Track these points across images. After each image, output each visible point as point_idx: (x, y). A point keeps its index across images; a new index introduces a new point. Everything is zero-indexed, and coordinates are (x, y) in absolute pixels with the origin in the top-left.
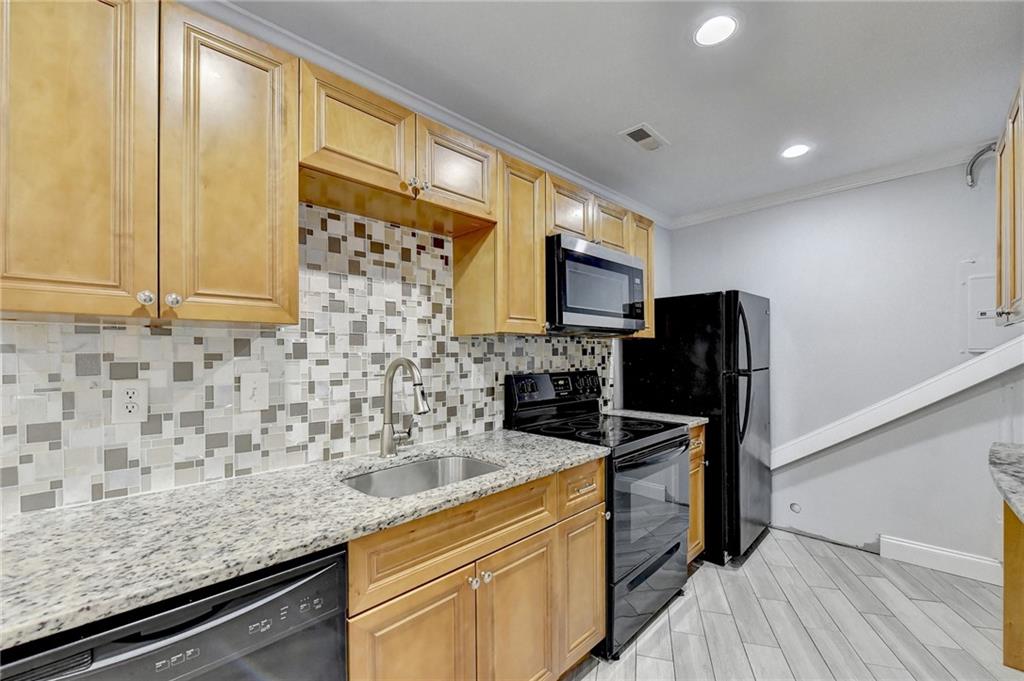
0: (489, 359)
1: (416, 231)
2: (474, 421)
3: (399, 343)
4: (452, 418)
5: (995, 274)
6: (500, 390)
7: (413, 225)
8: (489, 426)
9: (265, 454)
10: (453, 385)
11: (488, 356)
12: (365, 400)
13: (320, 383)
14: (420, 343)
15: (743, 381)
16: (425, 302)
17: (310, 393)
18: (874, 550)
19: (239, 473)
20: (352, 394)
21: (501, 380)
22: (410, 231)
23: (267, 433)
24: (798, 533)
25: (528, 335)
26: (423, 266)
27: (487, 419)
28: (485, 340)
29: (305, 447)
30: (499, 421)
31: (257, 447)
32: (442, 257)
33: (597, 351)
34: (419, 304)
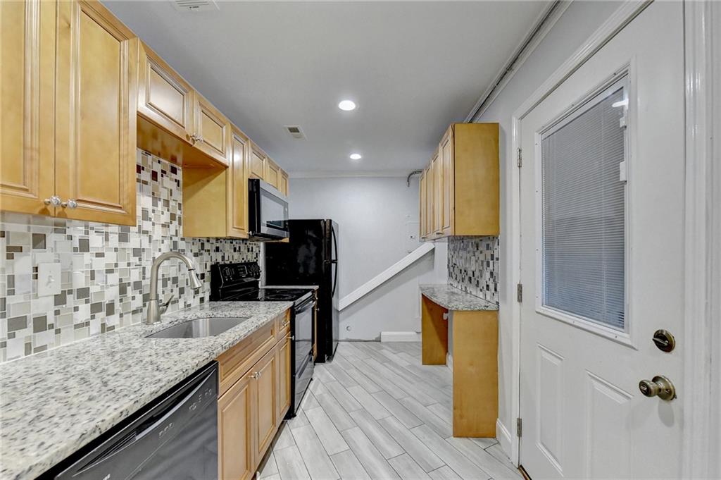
0: (201, 254)
1: (161, 160)
2: (194, 297)
3: (150, 242)
4: (182, 295)
5: (419, 222)
6: (208, 275)
7: (159, 155)
8: (202, 300)
9: (58, 331)
10: (182, 272)
11: (202, 252)
12: (129, 284)
13: (99, 271)
14: (163, 242)
15: (333, 265)
16: (166, 212)
17: (91, 279)
18: (378, 340)
19: (37, 350)
20: (121, 280)
21: (209, 269)
22: (157, 158)
23: (59, 314)
24: (350, 341)
25: (221, 238)
26: (165, 186)
27: (201, 295)
28: (200, 240)
29: (88, 324)
30: (207, 296)
31: (52, 326)
32: (176, 180)
33: (254, 250)
34: (163, 213)
